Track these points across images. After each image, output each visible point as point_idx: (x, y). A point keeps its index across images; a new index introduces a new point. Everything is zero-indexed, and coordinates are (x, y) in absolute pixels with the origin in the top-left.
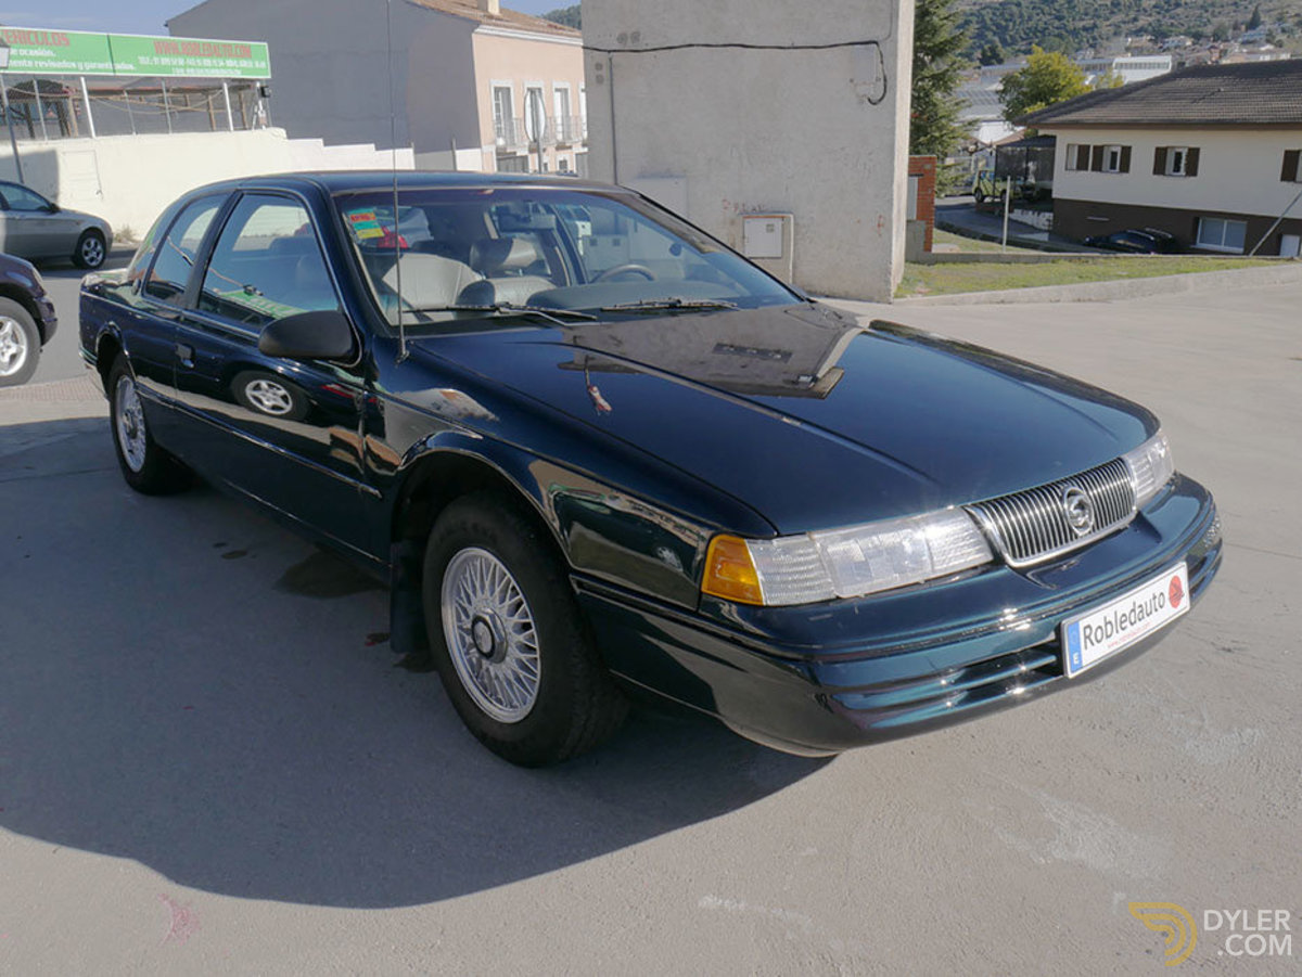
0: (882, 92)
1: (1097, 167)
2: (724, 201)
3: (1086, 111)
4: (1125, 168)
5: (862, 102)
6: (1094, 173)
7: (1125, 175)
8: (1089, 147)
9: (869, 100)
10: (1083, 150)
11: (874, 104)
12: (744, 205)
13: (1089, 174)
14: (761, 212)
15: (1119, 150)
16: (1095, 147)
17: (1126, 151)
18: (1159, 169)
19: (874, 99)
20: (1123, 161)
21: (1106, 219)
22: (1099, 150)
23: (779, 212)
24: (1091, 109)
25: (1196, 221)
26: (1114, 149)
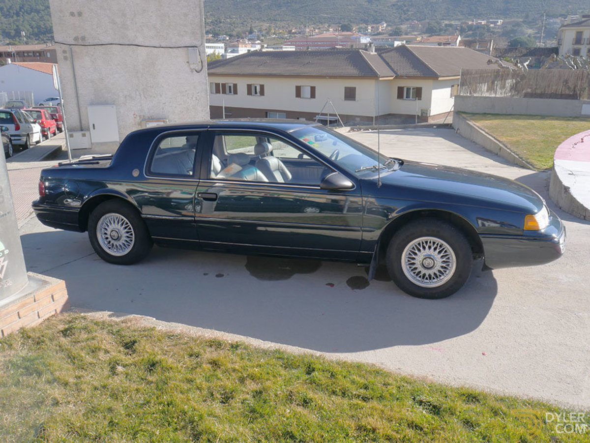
0: (201, 67)
1: (224, 92)
2: (134, 114)
3: (216, 69)
4: (236, 92)
5: (192, 71)
6: (223, 95)
7: (236, 95)
8: (219, 84)
9: (196, 70)
10: (217, 85)
11: (198, 72)
12: (144, 116)
13: (221, 95)
14: (152, 119)
15: (232, 85)
16: (222, 84)
17: (235, 86)
18: (249, 93)
19: (198, 70)
20: (235, 90)
21: (230, 114)
22: (224, 85)
23: (162, 119)
24: (218, 68)
25: (267, 113)
26: (230, 85)
